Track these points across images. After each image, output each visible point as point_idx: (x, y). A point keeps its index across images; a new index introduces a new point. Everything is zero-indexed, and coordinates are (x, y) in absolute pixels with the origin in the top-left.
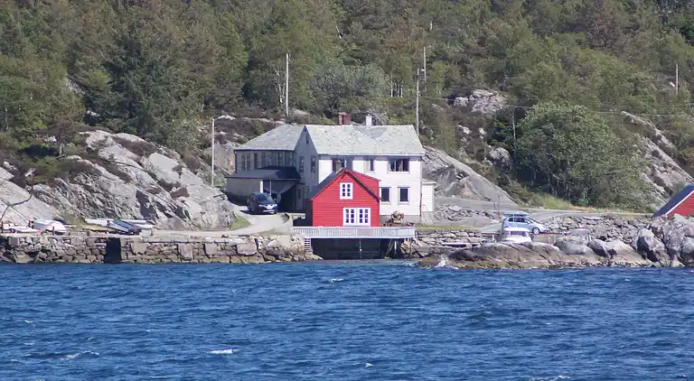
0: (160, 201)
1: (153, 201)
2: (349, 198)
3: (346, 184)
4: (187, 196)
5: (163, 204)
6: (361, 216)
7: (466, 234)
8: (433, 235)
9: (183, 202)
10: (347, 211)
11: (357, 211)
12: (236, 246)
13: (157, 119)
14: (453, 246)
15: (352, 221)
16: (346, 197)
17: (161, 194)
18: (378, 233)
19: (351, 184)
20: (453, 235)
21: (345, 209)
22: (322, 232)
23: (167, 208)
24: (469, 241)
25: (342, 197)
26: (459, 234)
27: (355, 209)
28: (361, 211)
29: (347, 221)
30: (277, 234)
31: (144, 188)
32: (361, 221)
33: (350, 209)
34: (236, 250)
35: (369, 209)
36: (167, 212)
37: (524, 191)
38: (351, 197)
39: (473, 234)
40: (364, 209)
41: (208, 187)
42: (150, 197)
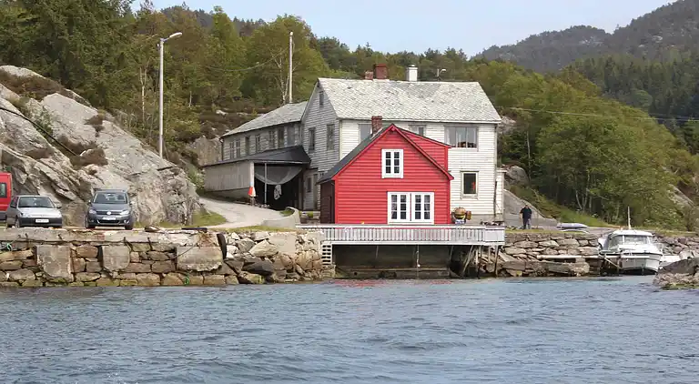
0: (45, 169)
1: (34, 170)
2: (397, 175)
3: (392, 152)
4: (103, 163)
5: (53, 176)
6: (418, 207)
7: (575, 242)
8: (524, 244)
9: (93, 173)
10: (394, 198)
11: (411, 198)
12: (174, 251)
13: (90, 68)
14: (556, 260)
15: (403, 216)
16: (392, 175)
17: (50, 159)
18: (449, 236)
19: (401, 152)
20: (554, 243)
21: (390, 194)
22: (352, 234)
23: (61, 184)
24: (580, 253)
25: (384, 175)
26: (564, 242)
27: (408, 194)
28: (418, 200)
29: (394, 216)
30: (269, 230)
31: (20, 147)
32: (418, 216)
33: (399, 195)
34: (174, 260)
35: (432, 195)
36: (61, 192)
37: (554, 208)
38: (401, 175)
39: (586, 242)
40: (423, 195)
41: (150, 153)
42: (28, 163)
